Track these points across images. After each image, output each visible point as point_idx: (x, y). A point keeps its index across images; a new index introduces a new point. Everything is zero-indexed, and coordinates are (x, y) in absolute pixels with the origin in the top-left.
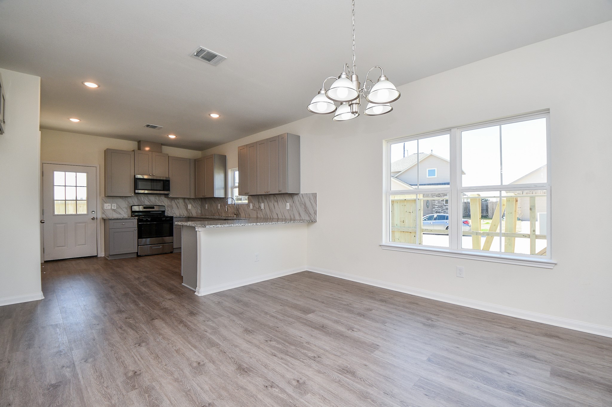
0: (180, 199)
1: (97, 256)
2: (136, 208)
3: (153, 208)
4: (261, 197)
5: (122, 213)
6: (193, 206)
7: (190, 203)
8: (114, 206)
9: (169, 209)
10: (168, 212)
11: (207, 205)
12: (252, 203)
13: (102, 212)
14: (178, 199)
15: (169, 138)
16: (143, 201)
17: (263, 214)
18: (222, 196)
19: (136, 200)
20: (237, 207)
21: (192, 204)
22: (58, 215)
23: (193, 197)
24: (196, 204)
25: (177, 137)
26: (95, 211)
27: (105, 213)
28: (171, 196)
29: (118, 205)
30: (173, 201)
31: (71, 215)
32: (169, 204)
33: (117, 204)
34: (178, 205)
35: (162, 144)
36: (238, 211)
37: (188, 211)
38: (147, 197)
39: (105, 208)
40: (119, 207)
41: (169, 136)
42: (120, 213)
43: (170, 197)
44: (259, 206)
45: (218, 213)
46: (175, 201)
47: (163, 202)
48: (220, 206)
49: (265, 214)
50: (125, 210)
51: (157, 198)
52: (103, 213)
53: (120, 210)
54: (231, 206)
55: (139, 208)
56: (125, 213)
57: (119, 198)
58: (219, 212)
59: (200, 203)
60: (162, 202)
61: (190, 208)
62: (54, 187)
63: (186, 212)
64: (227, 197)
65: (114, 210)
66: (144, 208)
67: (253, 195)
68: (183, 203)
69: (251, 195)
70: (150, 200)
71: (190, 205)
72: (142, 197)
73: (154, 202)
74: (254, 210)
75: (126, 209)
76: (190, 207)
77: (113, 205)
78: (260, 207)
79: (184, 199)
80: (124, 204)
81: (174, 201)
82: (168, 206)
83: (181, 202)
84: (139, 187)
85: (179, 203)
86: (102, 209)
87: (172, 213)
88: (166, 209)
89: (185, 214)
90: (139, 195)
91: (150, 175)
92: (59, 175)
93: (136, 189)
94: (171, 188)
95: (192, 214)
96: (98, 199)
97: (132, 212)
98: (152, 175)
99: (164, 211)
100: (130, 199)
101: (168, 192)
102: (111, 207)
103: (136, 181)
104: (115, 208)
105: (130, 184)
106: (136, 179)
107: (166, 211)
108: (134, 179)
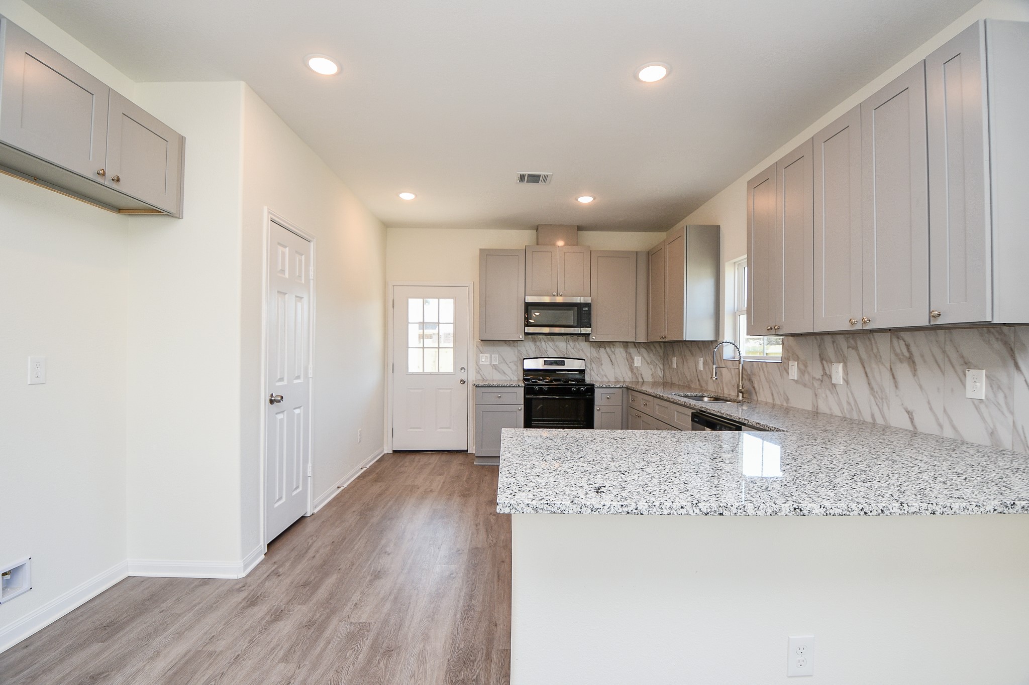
0: (617, 344)
1: (467, 451)
2: (529, 364)
3: (562, 363)
4: (833, 342)
5: (508, 371)
6: (644, 359)
7: (639, 353)
8: (495, 359)
9: (594, 365)
10: (592, 372)
11: (674, 359)
12: (797, 359)
13: (476, 370)
14: (613, 346)
16: (544, 349)
17: (839, 404)
18: (708, 336)
19: (533, 348)
20: (749, 371)
21: (643, 357)
22: (413, 374)
23: (642, 339)
24: (652, 355)
26: (466, 368)
27: (481, 372)
28: (593, 338)
29: (502, 356)
30: (602, 350)
31: (431, 374)
32: (595, 354)
33: (499, 355)
34: (613, 357)
35: (580, 228)
36: (750, 380)
37: (635, 371)
38: (553, 341)
39: (481, 362)
40: (503, 360)
41: (579, 199)
42: (505, 373)
43: (591, 340)
44: (825, 374)
45: (698, 382)
46: (608, 349)
47: (583, 351)
48: (703, 363)
49: (848, 403)
50: (514, 367)
51: (571, 343)
52: (478, 372)
53: (504, 367)
54: (730, 364)
55: (538, 364)
56: (513, 374)
57: (503, 343)
58: (700, 377)
59: (662, 353)
60: (581, 352)
61: (639, 365)
62: (408, 326)
63: (630, 374)
64: (721, 340)
65: (495, 367)
66: (546, 363)
67: (801, 335)
68: (624, 354)
69: (793, 335)
70: (558, 348)
71: (640, 358)
73: (565, 351)
74: (805, 385)
75: (515, 365)
76: (638, 362)
77: (493, 356)
78: (827, 376)
79: (626, 344)
80: (510, 355)
81: (605, 349)
82: (592, 360)
83: (620, 352)
84: (533, 321)
85: (615, 354)
86: (477, 364)
87: (596, 377)
88: (588, 365)
89: (628, 380)
90: (533, 336)
91: (554, 296)
92: (415, 304)
93: (525, 326)
94: (594, 320)
95: (643, 378)
96: (471, 347)
97: (524, 371)
98: (558, 295)
99: (584, 370)
100: (524, 346)
101: (587, 331)
102: (491, 361)
103: (529, 308)
104: (497, 363)
105: (517, 315)
106: (529, 305)
107: (588, 370)
108: (524, 305)
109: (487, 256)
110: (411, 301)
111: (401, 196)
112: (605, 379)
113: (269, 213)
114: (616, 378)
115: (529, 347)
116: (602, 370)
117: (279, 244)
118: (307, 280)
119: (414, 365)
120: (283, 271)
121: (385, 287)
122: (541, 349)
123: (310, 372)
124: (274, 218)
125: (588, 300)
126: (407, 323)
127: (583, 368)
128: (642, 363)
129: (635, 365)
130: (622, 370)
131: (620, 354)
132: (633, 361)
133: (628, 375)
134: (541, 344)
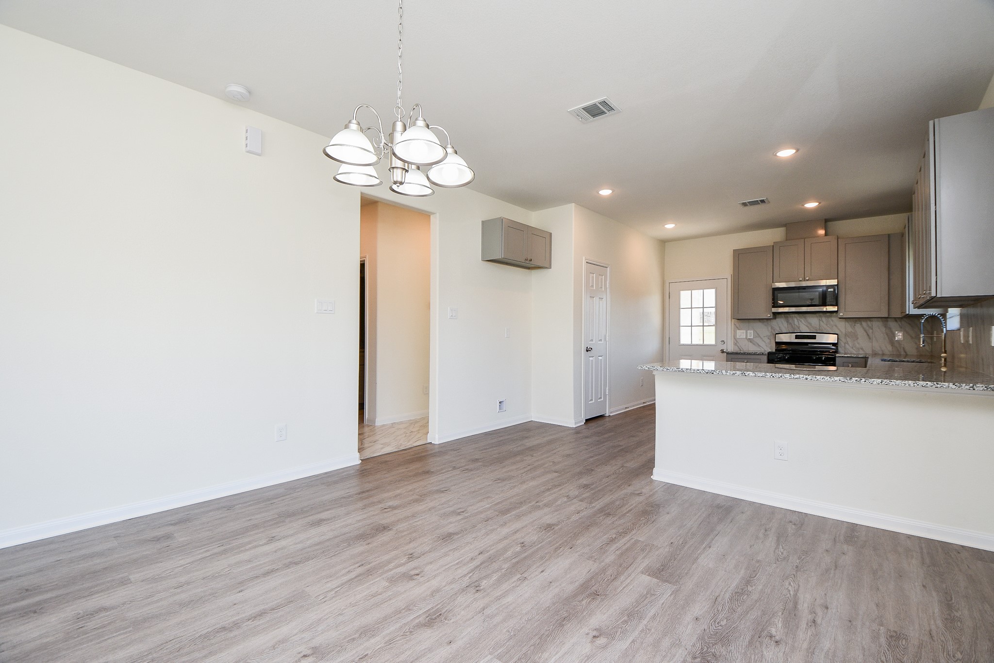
0: (874, 319)
2: (785, 338)
3: (814, 337)
5: (762, 344)
6: (908, 334)
7: (901, 328)
8: (751, 334)
9: (848, 339)
10: (847, 346)
11: (935, 333)
13: (734, 342)
14: (870, 321)
15: (808, 209)
16: (796, 325)
19: (785, 324)
21: (905, 331)
22: (683, 345)
23: (897, 315)
24: (917, 330)
25: (823, 203)
26: (726, 341)
27: (738, 345)
30: (858, 325)
31: (697, 345)
32: (850, 329)
33: (754, 331)
34: (870, 332)
37: (896, 344)
38: (805, 317)
39: (738, 337)
40: (757, 335)
41: (805, 206)
42: (759, 345)
43: (840, 316)
46: (864, 325)
47: (836, 326)
50: (767, 341)
52: (735, 344)
53: (758, 340)
55: (790, 337)
56: (767, 345)
57: (757, 321)
61: (901, 339)
63: (890, 348)
65: (750, 340)
68: (884, 329)
70: (810, 324)
71: (901, 333)
72: (796, 320)
73: (817, 327)
75: (768, 338)
76: (899, 336)
77: (749, 331)
79: (885, 320)
80: (764, 330)
81: (861, 324)
82: (846, 335)
83: (877, 325)
84: (782, 302)
85: (872, 329)
86: (735, 338)
87: (851, 350)
88: (842, 339)
89: (887, 352)
90: (786, 315)
91: (800, 281)
92: (685, 296)
93: (773, 307)
94: (841, 300)
95: (905, 352)
96: (729, 324)
97: (777, 343)
98: (804, 280)
99: (837, 344)
100: (774, 323)
101: (835, 309)
102: (746, 335)
103: (776, 292)
104: (752, 337)
105: (766, 298)
106: (775, 290)
107: (841, 344)
108: (771, 290)
109: (739, 255)
110: (682, 293)
111: (666, 226)
112: (861, 352)
113: (586, 259)
114: (873, 351)
115: (781, 324)
116: (858, 343)
117: (590, 273)
118: (606, 288)
119: (685, 339)
120: (592, 286)
121: (664, 284)
122: (793, 325)
123: (607, 338)
124: (588, 261)
125: (834, 282)
126: (680, 308)
127: (836, 342)
128: (903, 335)
129: (896, 339)
130: (880, 343)
131: (878, 329)
132: (894, 335)
133: (888, 349)
134: (794, 321)
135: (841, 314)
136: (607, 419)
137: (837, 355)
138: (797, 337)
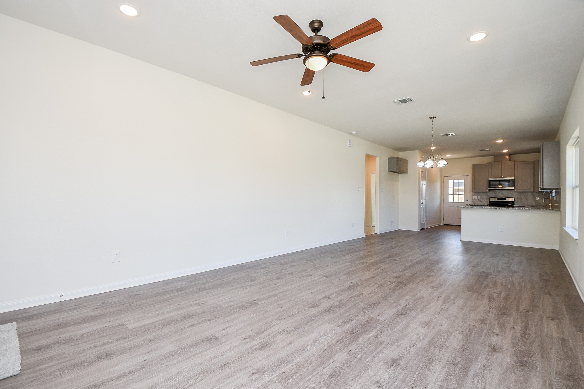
2: (492, 199)
3: (505, 199)
5: (483, 201)
7: (538, 195)
8: (479, 198)
9: (519, 200)
14: (527, 193)
15: (503, 152)
16: (498, 195)
19: (493, 194)
21: (540, 197)
22: (450, 202)
26: (468, 200)
30: (522, 194)
31: (456, 202)
32: (519, 196)
33: (480, 196)
37: (537, 202)
38: (501, 191)
39: (474, 199)
40: (482, 198)
50: (485, 200)
51: (509, 192)
52: (472, 202)
53: (482, 200)
55: (495, 199)
56: (486, 202)
57: (482, 193)
60: (513, 195)
68: (532, 196)
70: (503, 194)
71: (538, 197)
73: (507, 195)
76: (538, 199)
80: (485, 196)
81: (524, 194)
82: (517, 198)
83: (529, 194)
84: (492, 185)
85: (528, 196)
86: (472, 199)
87: (520, 204)
88: (516, 200)
89: (533, 205)
90: (494, 190)
93: (489, 187)
94: (516, 184)
95: (540, 205)
96: (470, 194)
97: (490, 201)
98: (501, 177)
99: (514, 202)
100: (489, 193)
101: (513, 188)
102: (477, 198)
103: (490, 182)
104: (480, 199)
105: (486, 184)
106: (490, 181)
107: (516, 202)
108: (488, 181)
109: (475, 167)
110: (449, 181)
111: (447, 156)
119: (451, 199)
121: (442, 177)
123: (426, 199)
124: (422, 170)
125: (513, 178)
126: (448, 187)
127: (514, 201)
128: (540, 199)
129: (537, 200)
130: (530, 201)
131: (530, 196)
132: (536, 198)
133: (533, 203)
134: (497, 193)
135: (516, 190)
136: (426, 230)
137: (514, 206)
138: (498, 199)
